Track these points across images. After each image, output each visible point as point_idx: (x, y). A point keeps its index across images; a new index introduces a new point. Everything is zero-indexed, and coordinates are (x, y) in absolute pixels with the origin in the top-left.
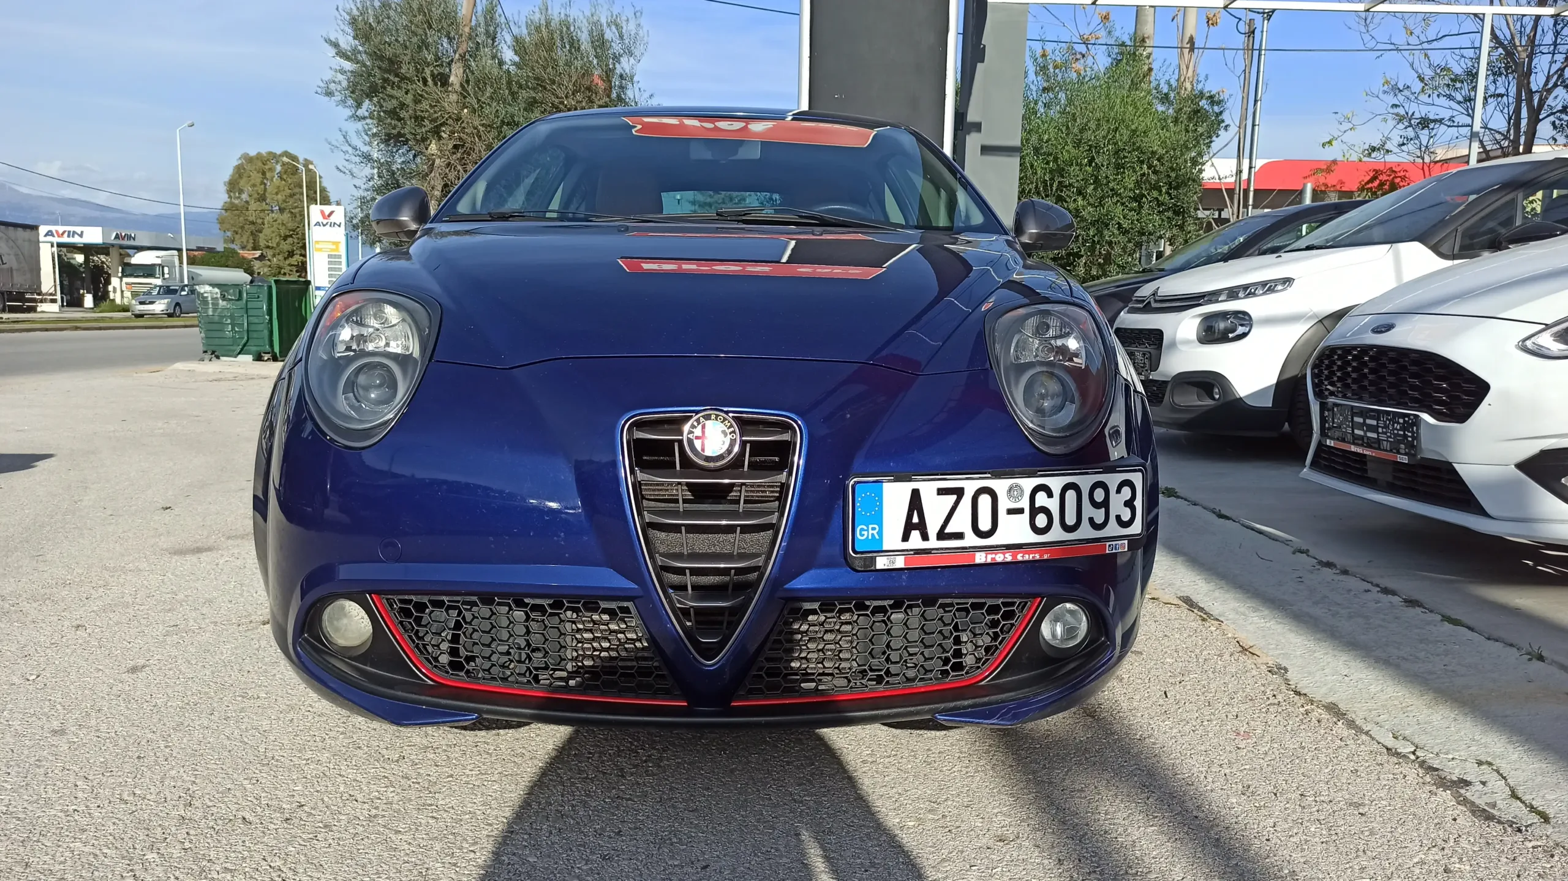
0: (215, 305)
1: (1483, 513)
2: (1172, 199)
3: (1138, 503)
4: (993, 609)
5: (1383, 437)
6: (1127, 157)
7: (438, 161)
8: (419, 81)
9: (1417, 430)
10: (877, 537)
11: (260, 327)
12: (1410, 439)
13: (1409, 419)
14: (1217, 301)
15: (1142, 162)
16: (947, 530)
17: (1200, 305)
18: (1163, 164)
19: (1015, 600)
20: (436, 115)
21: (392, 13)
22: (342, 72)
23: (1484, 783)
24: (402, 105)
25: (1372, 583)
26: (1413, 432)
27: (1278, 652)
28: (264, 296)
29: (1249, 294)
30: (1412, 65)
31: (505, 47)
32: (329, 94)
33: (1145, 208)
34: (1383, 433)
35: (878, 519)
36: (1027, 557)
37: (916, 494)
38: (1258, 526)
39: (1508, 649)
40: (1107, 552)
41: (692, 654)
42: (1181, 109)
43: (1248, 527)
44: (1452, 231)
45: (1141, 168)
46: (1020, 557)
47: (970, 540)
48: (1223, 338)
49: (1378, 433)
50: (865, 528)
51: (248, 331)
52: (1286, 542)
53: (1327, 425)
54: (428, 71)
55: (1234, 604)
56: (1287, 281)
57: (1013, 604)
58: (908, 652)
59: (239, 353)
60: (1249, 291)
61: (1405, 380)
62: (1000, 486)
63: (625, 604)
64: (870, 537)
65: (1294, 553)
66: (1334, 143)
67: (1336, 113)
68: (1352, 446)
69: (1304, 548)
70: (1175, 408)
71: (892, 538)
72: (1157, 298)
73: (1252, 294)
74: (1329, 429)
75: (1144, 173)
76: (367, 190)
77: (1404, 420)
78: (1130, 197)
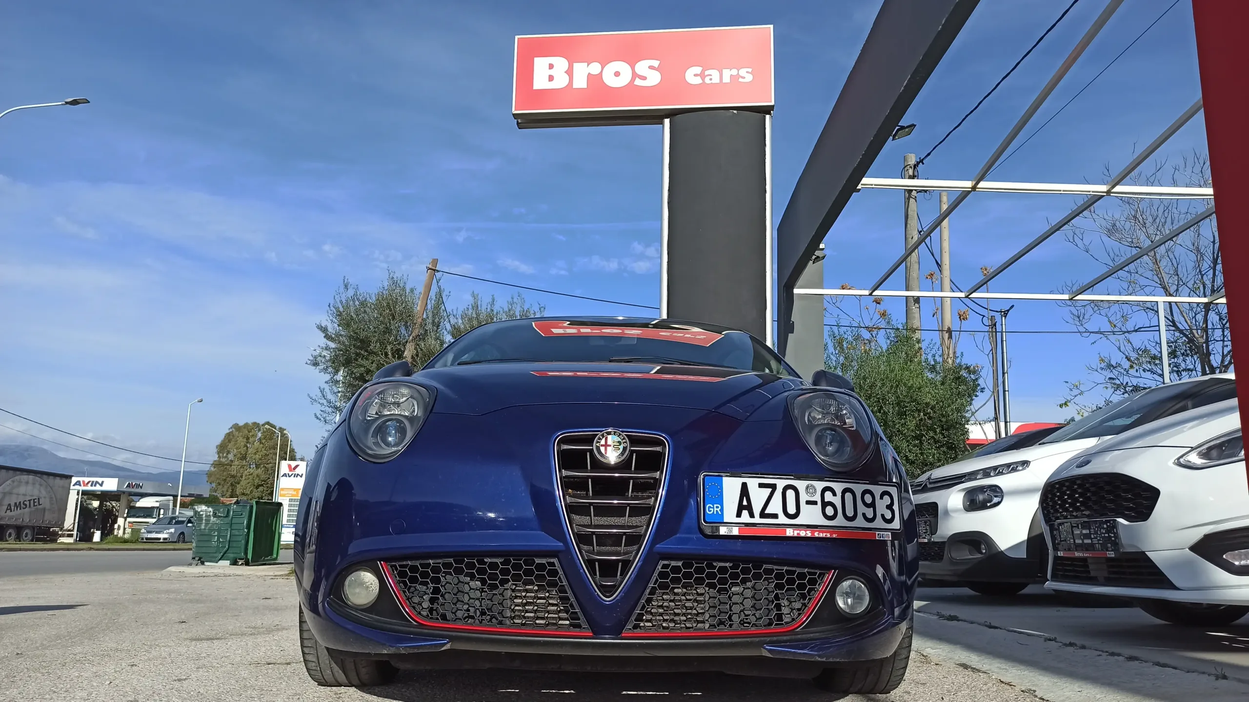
0: (208, 521)
1: (1174, 587)
4: (802, 576)
5: (1095, 541)
6: (907, 407)
8: (382, 354)
9: (1117, 530)
10: (720, 513)
11: (240, 538)
12: (1113, 539)
13: (1110, 524)
14: (976, 479)
15: (919, 411)
16: (767, 512)
17: (963, 482)
19: (816, 571)
21: (367, 310)
22: (327, 348)
25: (1102, 651)
26: (1114, 533)
27: (1030, 684)
28: (246, 514)
29: (998, 473)
30: (1119, 349)
31: (446, 333)
32: (316, 364)
33: (925, 444)
34: (1095, 538)
35: (720, 501)
36: (821, 535)
37: (744, 486)
38: (1019, 630)
39: (1202, 675)
40: (877, 538)
41: (596, 592)
42: (946, 376)
43: (1011, 631)
45: (919, 415)
46: (816, 535)
47: (782, 519)
48: (983, 506)
49: (1091, 539)
50: (712, 506)
51: (230, 541)
52: (1039, 636)
53: (1057, 542)
54: (389, 348)
55: (999, 665)
56: (1025, 463)
57: (814, 574)
58: (744, 613)
59: (220, 560)
60: (998, 470)
61: (1104, 498)
62: (801, 485)
63: (552, 560)
64: (715, 513)
65: (1045, 641)
66: (1068, 404)
67: (1066, 382)
68: (1076, 553)
69: (1053, 636)
70: (953, 562)
71: (730, 514)
72: (931, 481)
73: (1001, 473)
74: (1059, 544)
75: (922, 419)
77: (1107, 525)
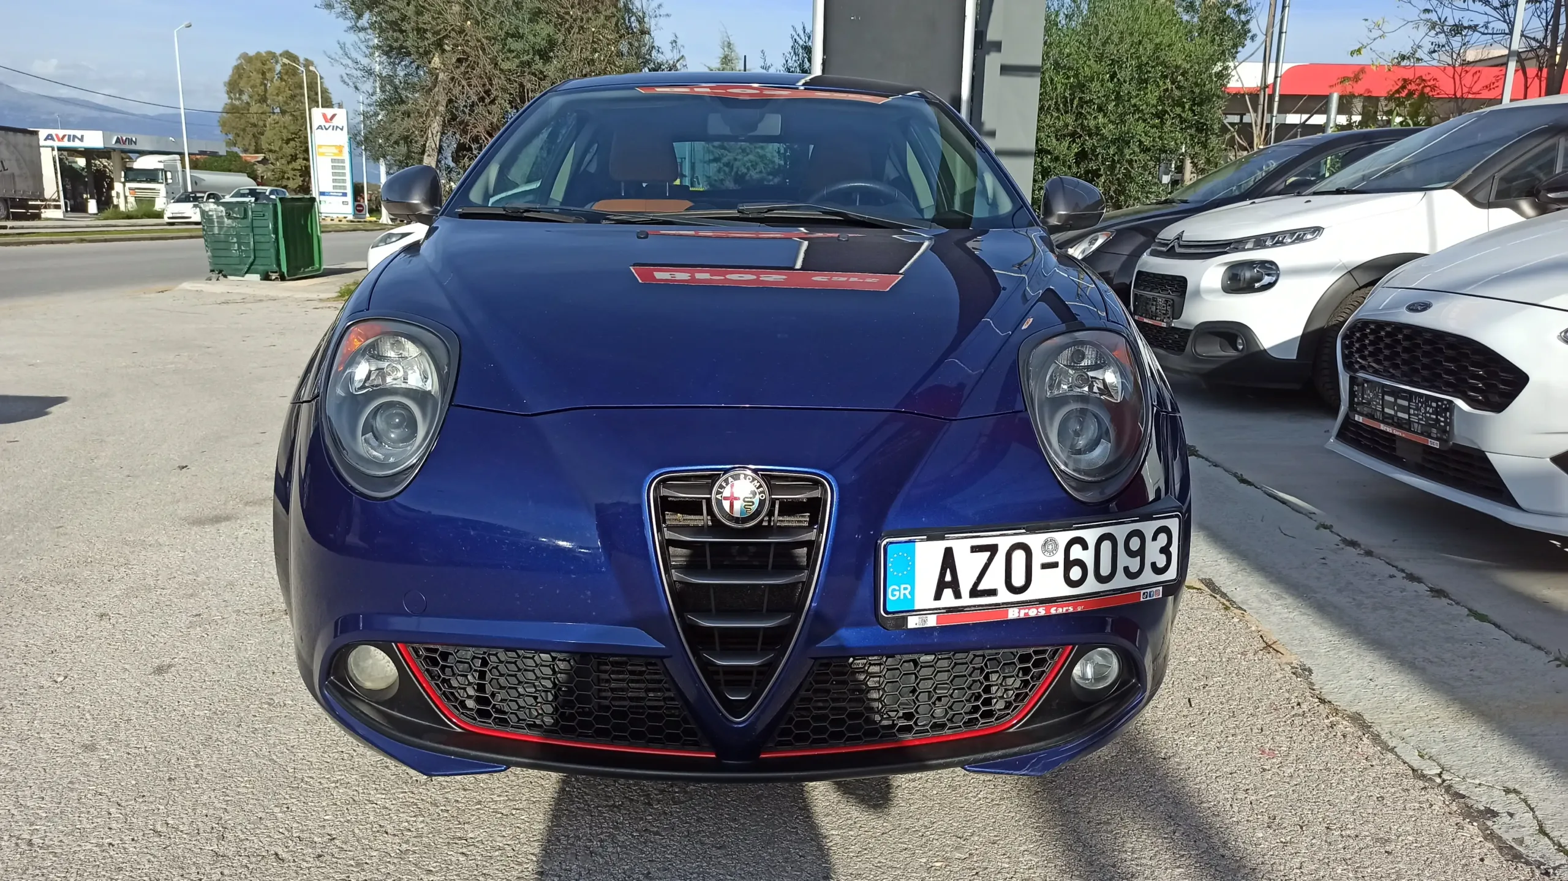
0: (221, 223)
1: (1514, 505)
2: (1195, 115)
3: (1174, 549)
4: (1025, 658)
5: (1414, 419)
6: (1150, 72)
7: (441, 76)
9: (1451, 415)
10: (909, 597)
11: (267, 246)
12: (1442, 424)
13: (1443, 404)
14: (1244, 250)
15: (1166, 77)
16: (981, 587)
17: (1226, 253)
18: (1187, 80)
19: (1047, 649)
20: (439, 28)
23: (1511, 815)
24: (404, 18)
25: (1396, 567)
26: (1446, 417)
27: (1302, 649)
28: (269, 215)
29: (1276, 243)
33: (1167, 125)
34: (1415, 415)
35: (910, 579)
36: (1060, 611)
37: (949, 553)
38: (1281, 495)
39: (1536, 651)
40: (1142, 600)
41: (721, 712)
42: (1206, 18)
43: (1270, 495)
44: (1488, 179)
45: (1164, 83)
46: (1053, 611)
47: (1004, 596)
48: (1248, 288)
49: (1409, 414)
50: (897, 588)
51: (254, 250)
52: (1309, 515)
53: (1356, 400)
55: (1256, 590)
56: (1317, 230)
57: (1044, 652)
59: (246, 273)
60: (1277, 239)
61: (1439, 363)
62: (1035, 541)
63: (653, 661)
64: (902, 597)
65: (1317, 528)
66: (1363, 51)
67: (1366, 20)
68: (1382, 425)
69: (1328, 523)
70: (1196, 358)
71: (924, 597)
72: (1181, 243)
73: (1281, 243)
74: (1358, 404)
75: (1167, 89)
76: (370, 105)
77: (1437, 405)
78: (1152, 113)
